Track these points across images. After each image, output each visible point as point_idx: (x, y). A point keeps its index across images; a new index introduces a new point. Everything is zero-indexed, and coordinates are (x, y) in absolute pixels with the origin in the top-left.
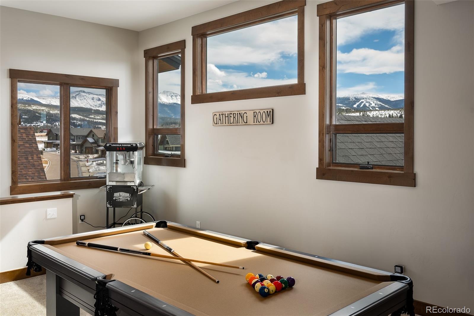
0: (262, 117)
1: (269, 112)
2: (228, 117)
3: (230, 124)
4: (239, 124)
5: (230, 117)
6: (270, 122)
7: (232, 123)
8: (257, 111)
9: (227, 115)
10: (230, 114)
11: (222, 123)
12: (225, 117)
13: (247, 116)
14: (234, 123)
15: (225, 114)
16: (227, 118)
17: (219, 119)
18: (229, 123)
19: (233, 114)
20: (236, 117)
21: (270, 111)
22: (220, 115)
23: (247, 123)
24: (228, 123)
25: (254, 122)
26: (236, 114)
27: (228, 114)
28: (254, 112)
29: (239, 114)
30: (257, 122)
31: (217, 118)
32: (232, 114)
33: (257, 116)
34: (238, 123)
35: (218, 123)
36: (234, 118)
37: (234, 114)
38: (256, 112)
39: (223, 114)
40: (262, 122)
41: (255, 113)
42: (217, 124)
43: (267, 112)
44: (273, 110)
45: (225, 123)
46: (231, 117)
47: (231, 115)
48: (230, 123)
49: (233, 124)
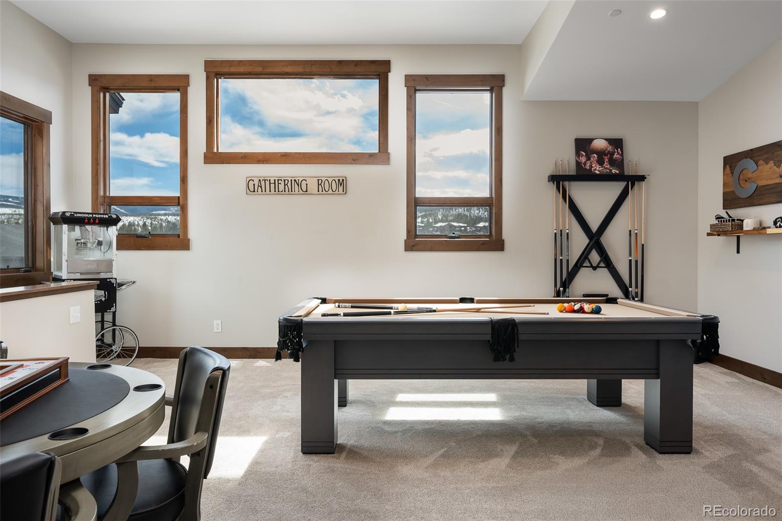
0: (330, 186)
1: (341, 181)
2: (275, 183)
3: (277, 192)
4: (293, 193)
5: (278, 183)
6: (343, 191)
7: (282, 191)
8: (324, 179)
9: (272, 181)
10: (278, 180)
11: (264, 190)
12: (270, 183)
13: (307, 184)
14: (285, 191)
15: (270, 180)
16: (272, 186)
17: (259, 186)
18: (277, 190)
19: (283, 181)
20: (289, 184)
21: (343, 180)
22: (261, 180)
23: (307, 191)
24: (275, 191)
25: (318, 191)
26: (288, 181)
27: (275, 180)
28: (318, 180)
29: (293, 181)
30: (322, 191)
31: (254, 184)
32: (281, 180)
33: (322, 184)
34: (292, 191)
35: (256, 191)
36: (285, 185)
37: (285, 180)
38: (322, 180)
39: (265, 180)
40: (330, 192)
41: (320, 181)
42: (254, 191)
43: (339, 180)
44: (346, 178)
45: (270, 191)
46: (280, 183)
47: (280, 182)
48: (279, 191)
49: (283, 193)
